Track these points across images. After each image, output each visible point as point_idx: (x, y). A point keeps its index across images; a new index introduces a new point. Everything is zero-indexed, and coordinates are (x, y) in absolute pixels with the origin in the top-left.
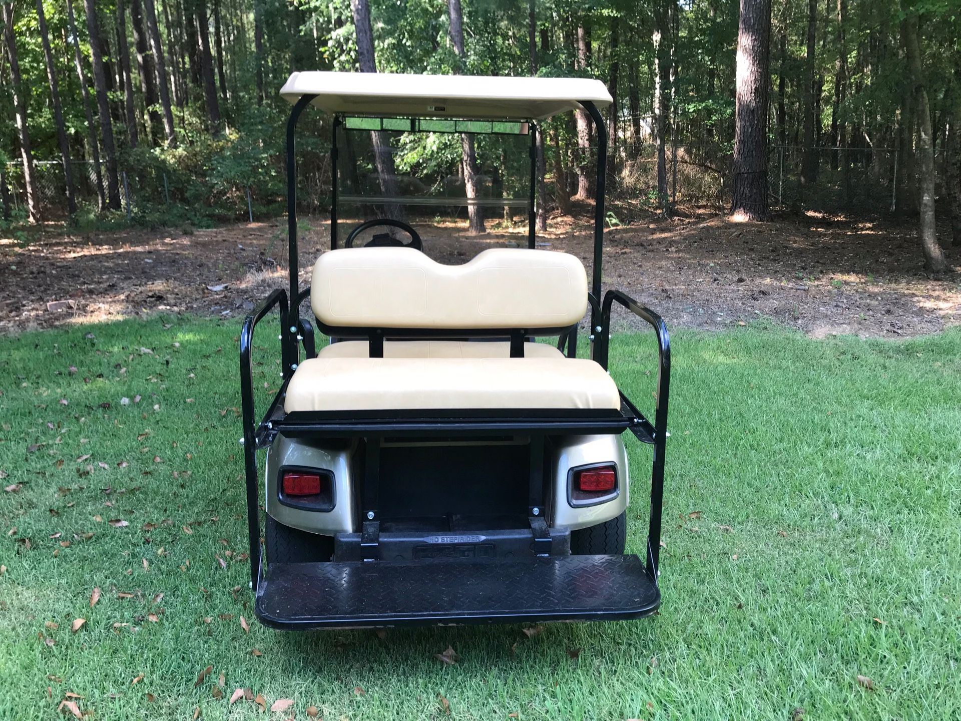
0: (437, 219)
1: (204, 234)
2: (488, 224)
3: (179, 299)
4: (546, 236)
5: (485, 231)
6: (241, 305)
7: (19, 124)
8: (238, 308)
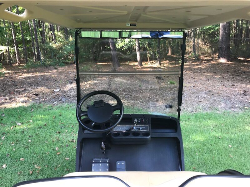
0: (128, 62)
1: (61, 69)
2: (143, 63)
3: (44, 95)
4: (161, 67)
5: (142, 66)
6: (61, 99)
7: (14, 38)
8: (60, 100)
